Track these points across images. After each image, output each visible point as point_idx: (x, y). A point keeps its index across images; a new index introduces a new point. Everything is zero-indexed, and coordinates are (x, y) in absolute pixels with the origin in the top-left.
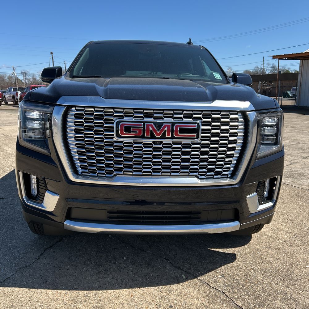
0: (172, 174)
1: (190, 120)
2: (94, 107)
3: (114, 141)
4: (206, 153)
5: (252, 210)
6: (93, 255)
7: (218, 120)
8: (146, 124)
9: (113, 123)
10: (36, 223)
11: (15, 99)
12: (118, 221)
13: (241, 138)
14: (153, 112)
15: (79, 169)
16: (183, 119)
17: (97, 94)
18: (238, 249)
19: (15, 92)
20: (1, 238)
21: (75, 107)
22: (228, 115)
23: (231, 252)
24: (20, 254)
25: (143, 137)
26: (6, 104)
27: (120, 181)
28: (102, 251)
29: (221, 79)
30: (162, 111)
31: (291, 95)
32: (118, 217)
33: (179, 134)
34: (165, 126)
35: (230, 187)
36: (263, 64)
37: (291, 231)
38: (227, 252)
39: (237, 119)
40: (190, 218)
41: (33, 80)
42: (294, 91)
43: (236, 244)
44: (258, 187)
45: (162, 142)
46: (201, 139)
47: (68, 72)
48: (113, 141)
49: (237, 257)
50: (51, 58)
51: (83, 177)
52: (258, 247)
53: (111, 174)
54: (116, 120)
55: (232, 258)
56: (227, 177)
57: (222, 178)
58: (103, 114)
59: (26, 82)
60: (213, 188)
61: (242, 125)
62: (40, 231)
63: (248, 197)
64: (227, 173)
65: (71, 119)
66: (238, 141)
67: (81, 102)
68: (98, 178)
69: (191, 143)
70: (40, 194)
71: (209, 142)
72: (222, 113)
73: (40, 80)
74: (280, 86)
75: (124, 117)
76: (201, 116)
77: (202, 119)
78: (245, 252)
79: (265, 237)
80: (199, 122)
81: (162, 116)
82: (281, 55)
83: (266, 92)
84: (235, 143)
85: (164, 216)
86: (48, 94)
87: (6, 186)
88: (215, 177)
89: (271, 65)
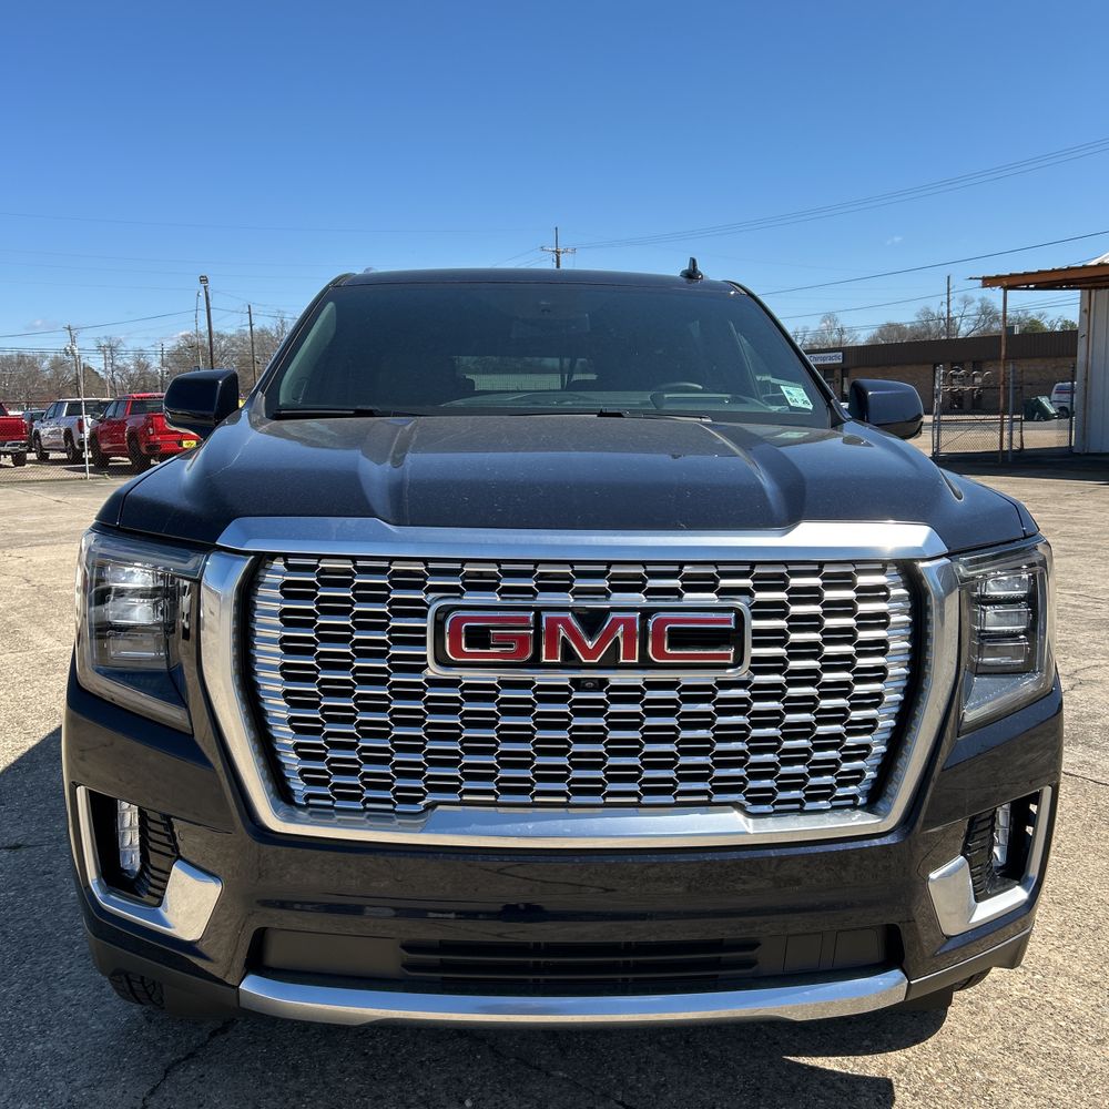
0: (646, 799)
1: (710, 598)
2: (354, 559)
3: (427, 680)
4: (772, 718)
5: (951, 925)
6: (348, 1089)
7: (812, 595)
8: (545, 615)
9: (423, 614)
10: (139, 980)
11: (73, 445)
12: (443, 978)
13: (902, 658)
14: (569, 571)
15: (298, 786)
16: (681, 595)
17: (364, 510)
18: (897, 1057)
19: (75, 419)
20: (5, 1016)
21: (285, 556)
22: (848, 575)
23: (873, 1072)
24: (75, 1090)
25: (535, 663)
26: (43, 459)
27: (448, 830)
28: (383, 1073)
29: (810, 407)
30: (604, 568)
31: (1052, 411)
32: (444, 967)
33: (669, 651)
34: (616, 622)
35: (866, 844)
36: (949, 301)
37: (1096, 977)
38: (857, 1072)
39: (883, 588)
40: (718, 964)
41: (138, 372)
42: (1066, 397)
43: (890, 1036)
44: (969, 836)
45: (604, 682)
46: (750, 668)
47: (260, 394)
48: (422, 680)
49: (898, 1093)
50: (202, 294)
51: (311, 814)
52: (973, 1047)
53: (414, 801)
54: (435, 602)
55: (878, 1100)
56: (854, 807)
57: (834, 808)
58: (386, 582)
59: (113, 378)
60: (802, 850)
61: (901, 613)
62: (150, 997)
63: (933, 876)
64: (852, 789)
65: (269, 600)
66: (891, 672)
67: (304, 539)
68: (369, 817)
69: (713, 683)
70: (152, 871)
71: (783, 678)
72: (826, 570)
73: (162, 371)
74: (1014, 383)
75: (462, 593)
76: (747, 582)
77: (751, 594)
78: (925, 1073)
79: (999, 1001)
80: (741, 603)
81: (604, 584)
82: (1011, 276)
83: (961, 399)
84: (880, 679)
85: (616, 959)
86: (185, 504)
87: (30, 794)
88: (809, 806)
89: (979, 304)
